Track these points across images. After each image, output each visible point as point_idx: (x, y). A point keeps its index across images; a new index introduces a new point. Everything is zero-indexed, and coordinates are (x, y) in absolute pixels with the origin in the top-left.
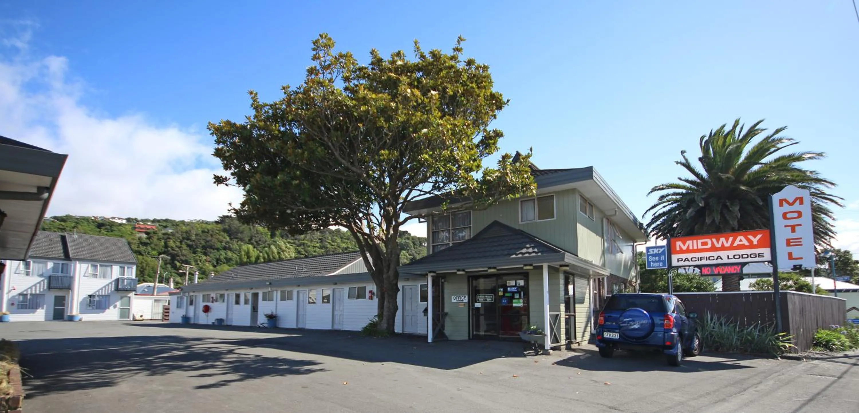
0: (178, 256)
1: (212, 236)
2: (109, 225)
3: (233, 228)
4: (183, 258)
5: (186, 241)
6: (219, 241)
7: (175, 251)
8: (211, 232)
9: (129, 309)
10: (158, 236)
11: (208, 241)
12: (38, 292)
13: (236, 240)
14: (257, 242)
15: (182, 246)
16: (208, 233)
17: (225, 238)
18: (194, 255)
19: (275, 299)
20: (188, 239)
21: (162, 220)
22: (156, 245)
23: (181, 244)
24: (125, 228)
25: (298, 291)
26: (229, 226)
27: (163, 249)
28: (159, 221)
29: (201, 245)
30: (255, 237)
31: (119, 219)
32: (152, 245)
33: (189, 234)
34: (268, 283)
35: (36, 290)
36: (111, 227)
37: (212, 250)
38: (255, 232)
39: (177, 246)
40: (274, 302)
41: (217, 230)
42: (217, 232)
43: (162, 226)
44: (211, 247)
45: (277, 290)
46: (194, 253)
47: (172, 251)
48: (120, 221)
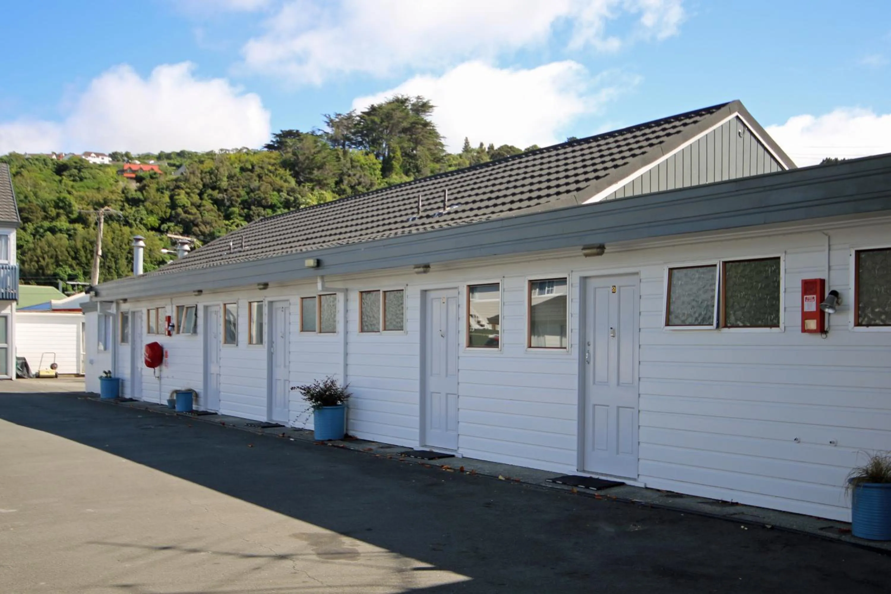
0: (197, 225)
1: (260, 177)
2: (76, 168)
3: (301, 158)
4: (207, 230)
5: (210, 191)
6: (274, 190)
7: (189, 213)
8: (258, 170)
9: (6, 349)
10: (158, 183)
11: (252, 191)
13: (310, 185)
14: (352, 187)
15: (204, 202)
16: (252, 170)
17: (286, 181)
18: (227, 222)
19: (340, 327)
20: (214, 188)
21: (173, 153)
22: (155, 203)
23: (201, 199)
24: (104, 172)
25: (424, 292)
26: (294, 154)
27: (169, 211)
28: (168, 156)
29: (239, 200)
30: (349, 176)
31: (98, 155)
32: (147, 204)
33: (216, 176)
34: (311, 262)
36: (80, 170)
37: (261, 210)
38: (349, 165)
39: (193, 204)
40: (340, 336)
41: (269, 164)
42: (270, 167)
43: (174, 165)
44: (259, 203)
45: (346, 291)
46: (227, 217)
47: (184, 215)
48: (98, 161)
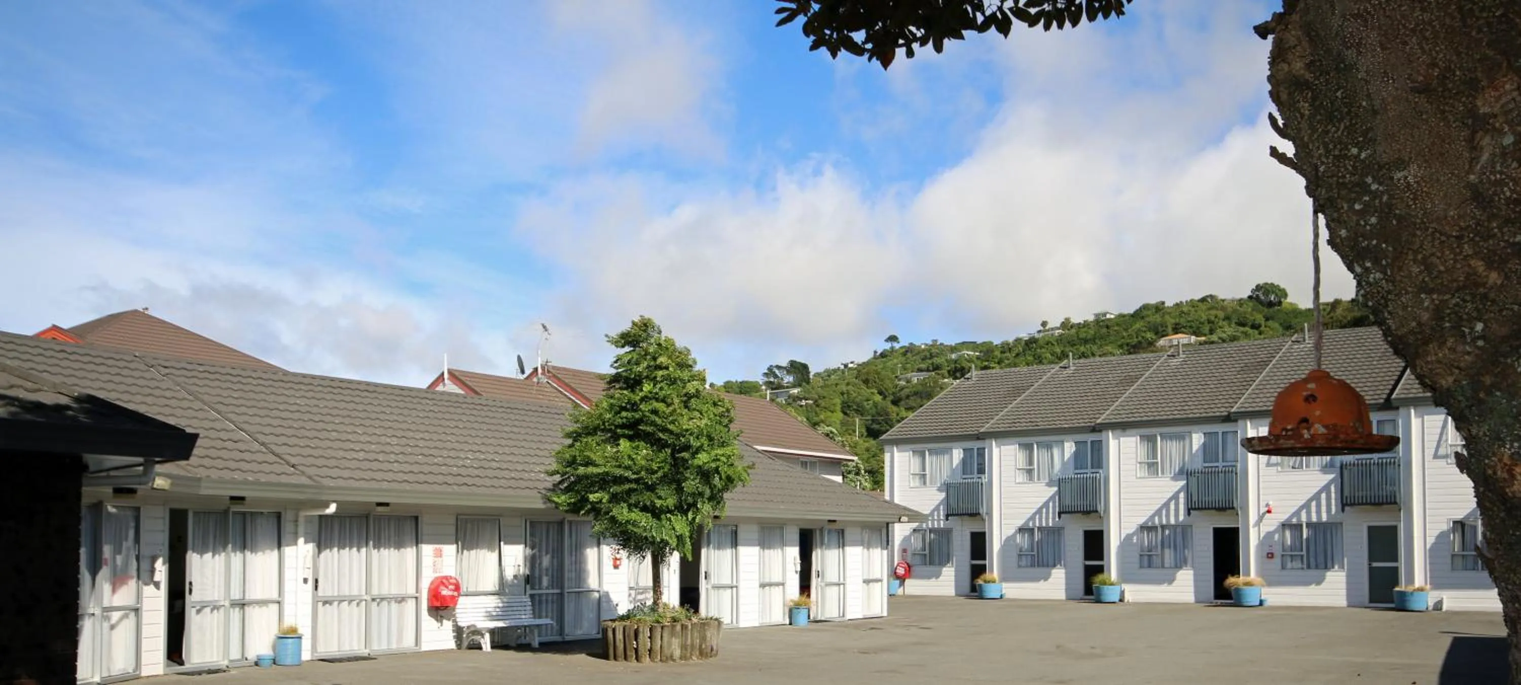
12: (1324, 518)
35: (1319, 512)
